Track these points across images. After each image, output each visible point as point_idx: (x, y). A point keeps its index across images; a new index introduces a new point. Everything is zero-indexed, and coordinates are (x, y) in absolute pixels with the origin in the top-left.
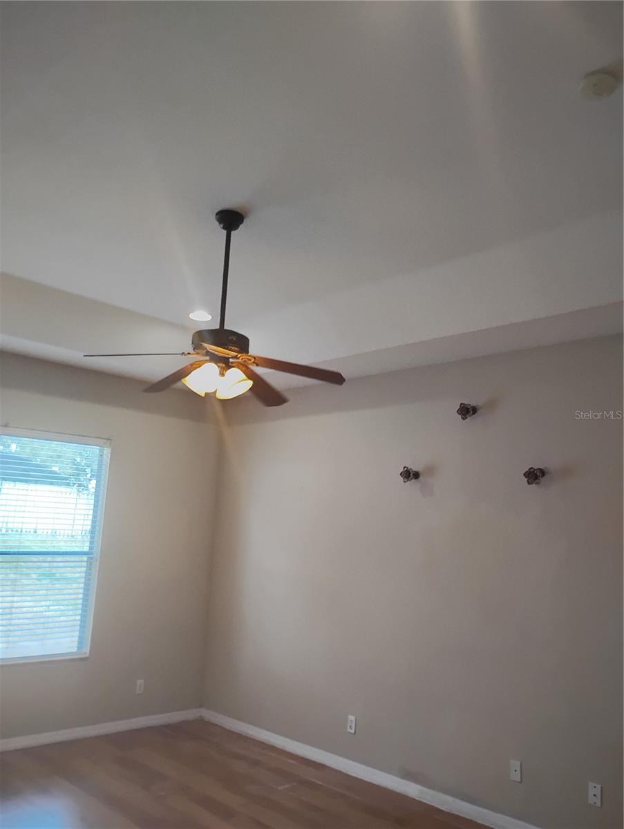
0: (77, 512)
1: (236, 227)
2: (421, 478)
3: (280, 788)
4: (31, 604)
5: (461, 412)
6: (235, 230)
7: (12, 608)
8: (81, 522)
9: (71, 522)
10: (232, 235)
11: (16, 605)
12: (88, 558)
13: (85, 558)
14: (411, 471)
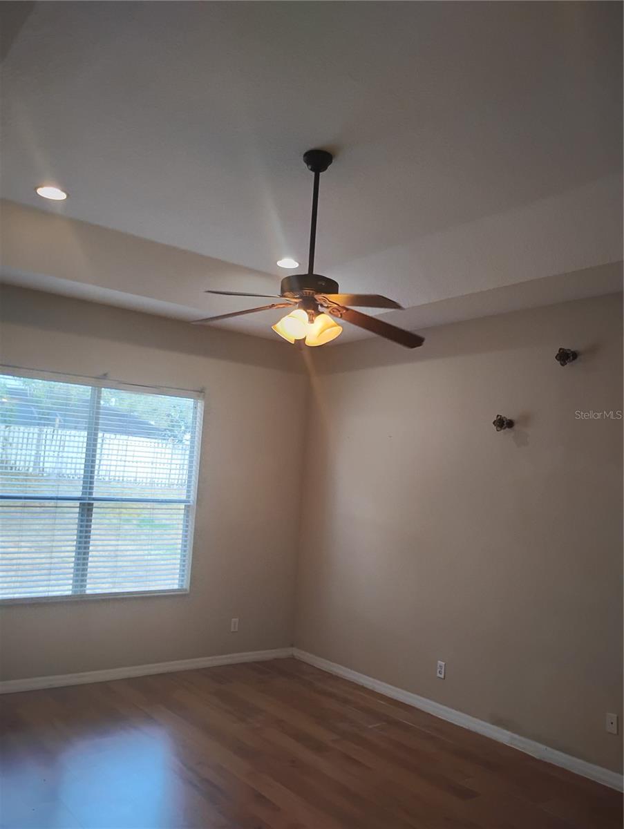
0: (173, 462)
1: (325, 168)
2: (516, 427)
3: (370, 727)
4: (134, 548)
5: (560, 357)
6: (324, 171)
7: (117, 550)
8: (177, 472)
9: (168, 471)
10: (320, 177)
11: (120, 548)
12: (185, 506)
13: (182, 506)
14: (504, 419)
